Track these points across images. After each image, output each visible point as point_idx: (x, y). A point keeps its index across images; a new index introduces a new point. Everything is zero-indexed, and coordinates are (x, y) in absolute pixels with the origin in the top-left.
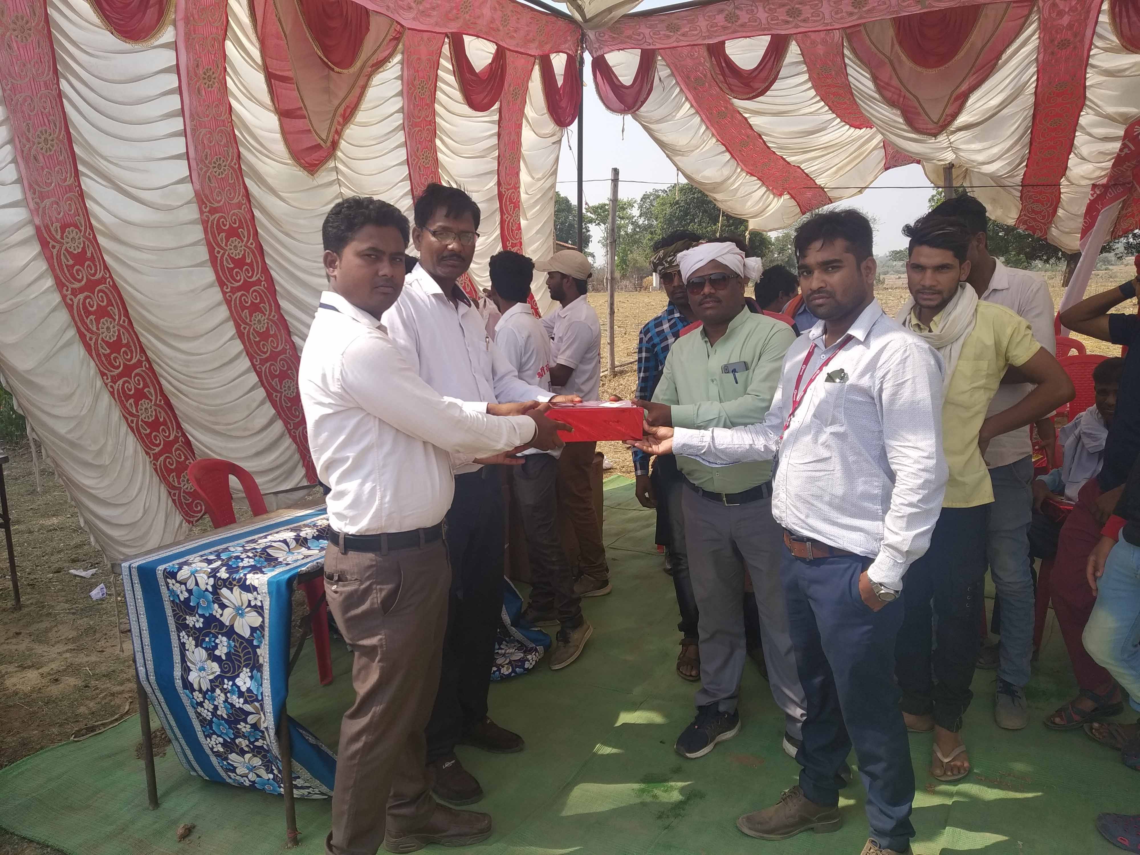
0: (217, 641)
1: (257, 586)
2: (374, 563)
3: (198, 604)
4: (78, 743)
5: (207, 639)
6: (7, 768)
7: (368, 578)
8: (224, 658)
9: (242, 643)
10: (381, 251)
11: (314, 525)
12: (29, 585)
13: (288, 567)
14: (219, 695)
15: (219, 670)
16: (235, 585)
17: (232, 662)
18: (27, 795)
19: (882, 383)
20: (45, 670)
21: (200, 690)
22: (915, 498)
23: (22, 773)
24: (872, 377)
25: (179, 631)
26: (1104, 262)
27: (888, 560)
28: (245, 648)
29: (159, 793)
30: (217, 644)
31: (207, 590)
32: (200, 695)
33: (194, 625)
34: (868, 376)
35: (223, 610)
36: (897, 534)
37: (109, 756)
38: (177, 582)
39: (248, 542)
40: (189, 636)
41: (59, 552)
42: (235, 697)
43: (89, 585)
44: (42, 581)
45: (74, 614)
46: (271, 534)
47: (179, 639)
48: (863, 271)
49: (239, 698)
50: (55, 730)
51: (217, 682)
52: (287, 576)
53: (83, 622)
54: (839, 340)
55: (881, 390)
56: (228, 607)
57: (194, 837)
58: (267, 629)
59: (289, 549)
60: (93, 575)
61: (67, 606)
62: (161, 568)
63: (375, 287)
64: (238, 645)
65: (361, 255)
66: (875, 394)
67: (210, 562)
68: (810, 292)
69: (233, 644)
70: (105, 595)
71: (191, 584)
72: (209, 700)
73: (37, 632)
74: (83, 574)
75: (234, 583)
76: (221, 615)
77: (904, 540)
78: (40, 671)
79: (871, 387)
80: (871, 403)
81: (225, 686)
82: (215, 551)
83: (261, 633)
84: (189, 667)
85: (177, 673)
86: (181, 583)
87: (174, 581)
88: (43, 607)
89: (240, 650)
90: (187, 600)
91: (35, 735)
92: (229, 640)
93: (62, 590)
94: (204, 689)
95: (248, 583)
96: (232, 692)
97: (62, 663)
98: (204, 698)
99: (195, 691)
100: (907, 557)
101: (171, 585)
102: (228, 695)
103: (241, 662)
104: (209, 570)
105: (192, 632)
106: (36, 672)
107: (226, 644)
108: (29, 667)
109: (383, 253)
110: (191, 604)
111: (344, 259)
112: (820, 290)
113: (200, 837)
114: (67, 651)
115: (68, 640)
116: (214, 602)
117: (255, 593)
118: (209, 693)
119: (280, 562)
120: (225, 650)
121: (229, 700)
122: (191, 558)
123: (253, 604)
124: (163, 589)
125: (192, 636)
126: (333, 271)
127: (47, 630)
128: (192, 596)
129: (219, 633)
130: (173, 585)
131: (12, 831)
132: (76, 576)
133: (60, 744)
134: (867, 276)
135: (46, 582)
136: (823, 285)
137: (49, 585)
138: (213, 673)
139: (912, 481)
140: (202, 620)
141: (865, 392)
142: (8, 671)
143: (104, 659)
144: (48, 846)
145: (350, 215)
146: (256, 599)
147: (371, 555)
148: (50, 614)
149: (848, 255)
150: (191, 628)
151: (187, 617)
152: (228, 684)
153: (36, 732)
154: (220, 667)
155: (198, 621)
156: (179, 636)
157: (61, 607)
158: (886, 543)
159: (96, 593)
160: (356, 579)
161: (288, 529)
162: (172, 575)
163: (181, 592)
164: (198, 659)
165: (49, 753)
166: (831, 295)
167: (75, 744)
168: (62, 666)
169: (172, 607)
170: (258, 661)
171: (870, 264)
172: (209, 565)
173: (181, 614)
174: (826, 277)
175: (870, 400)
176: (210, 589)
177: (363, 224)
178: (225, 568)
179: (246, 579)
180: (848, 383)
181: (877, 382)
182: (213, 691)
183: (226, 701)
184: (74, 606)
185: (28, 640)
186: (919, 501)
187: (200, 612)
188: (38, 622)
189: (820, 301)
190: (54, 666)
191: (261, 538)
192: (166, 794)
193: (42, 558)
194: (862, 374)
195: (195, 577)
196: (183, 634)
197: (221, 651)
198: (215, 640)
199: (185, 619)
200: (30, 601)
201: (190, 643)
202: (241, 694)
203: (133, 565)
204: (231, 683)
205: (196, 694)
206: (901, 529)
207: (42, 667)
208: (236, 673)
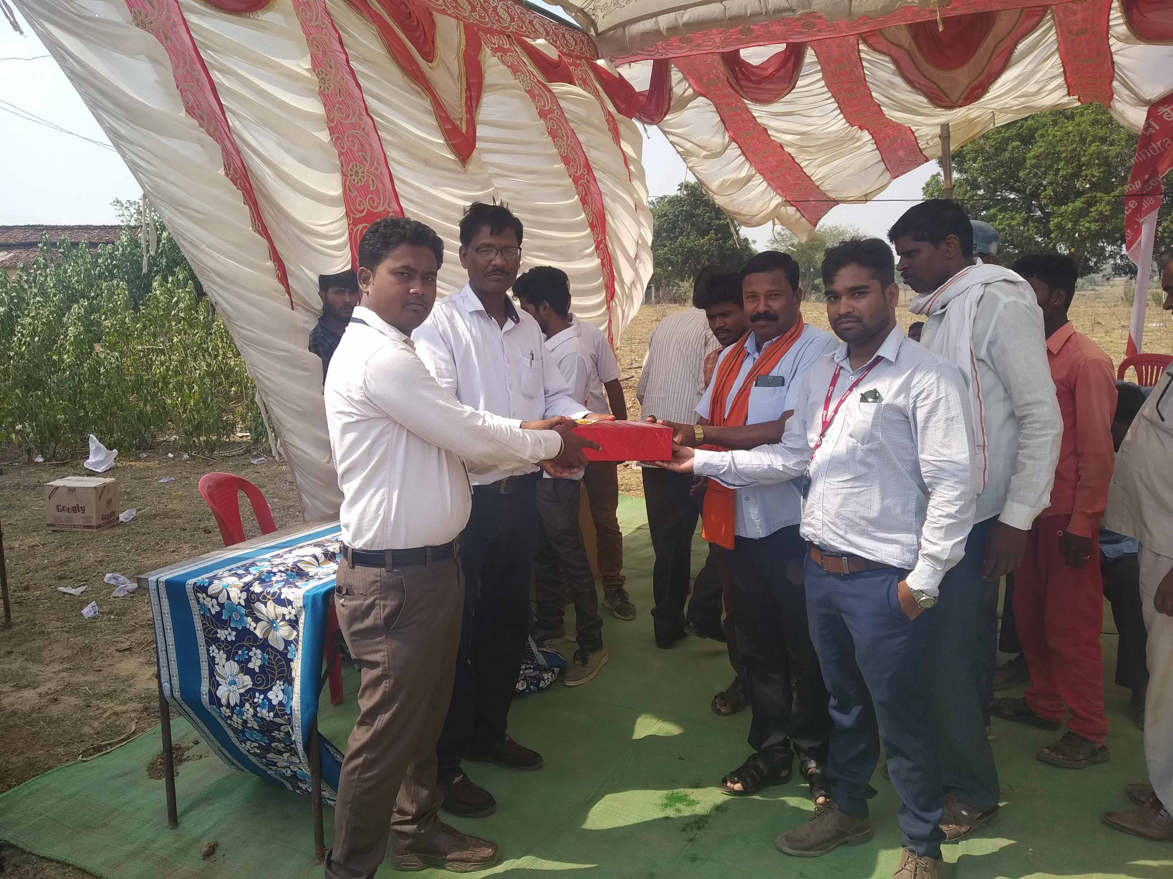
0: (251, 654)
1: (292, 600)
2: (379, 579)
3: (230, 617)
4: (86, 763)
5: (240, 652)
6: (15, 788)
7: (372, 593)
8: (257, 670)
9: (276, 656)
10: (413, 269)
11: (337, 541)
12: (16, 603)
13: (322, 582)
14: (248, 710)
15: (252, 683)
16: (269, 599)
17: (266, 674)
18: (40, 815)
19: (915, 402)
20: (42, 689)
21: (228, 705)
22: (953, 510)
23: (32, 793)
24: (907, 397)
25: (208, 644)
26: (1091, 282)
27: (928, 568)
28: (279, 660)
29: (178, 811)
30: (250, 657)
31: (239, 604)
32: (228, 710)
33: (226, 639)
34: (903, 396)
35: (257, 623)
36: (935, 544)
37: (120, 776)
38: (208, 596)
39: (273, 557)
40: (219, 650)
41: (44, 569)
42: (264, 711)
43: (80, 603)
44: (30, 598)
45: (67, 632)
46: (295, 549)
47: (209, 654)
48: (887, 295)
49: (269, 712)
50: (61, 750)
51: (247, 696)
52: (324, 590)
53: (79, 640)
54: (870, 362)
55: (915, 408)
56: (262, 620)
57: (218, 854)
58: (300, 643)
59: (319, 564)
60: (82, 593)
61: (59, 624)
62: (191, 582)
63: (406, 304)
64: (272, 658)
65: (393, 272)
66: (910, 414)
67: (240, 577)
68: (837, 316)
69: (267, 657)
70: (97, 614)
71: (223, 599)
72: (237, 715)
73: (30, 651)
74: (72, 591)
75: (269, 597)
76: (255, 628)
77: (943, 550)
78: (37, 690)
79: (906, 406)
80: (905, 421)
81: (256, 700)
82: (242, 566)
83: (296, 646)
84: (217, 682)
85: (205, 687)
86: (212, 597)
87: (204, 595)
88: (35, 625)
89: (274, 663)
90: (219, 614)
91: (41, 755)
92: (264, 653)
93: (51, 608)
94: (232, 703)
95: (283, 597)
96: (262, 706)
97: (59, 683)
98: (232, 713)
99: (222, 706)
100: (946, 564)
101: (201, 600)
102: (258, 709)
103: (275, 676)
104: (242, 585)
105: (223, 646)
106: (33, 692)
107: (260, 656)
108: (25, 687)
109: (414, 271)
110: (223, 617)
111: (377, 276)
112: (847, 315)
113: (224, 855)
114: (63, 670)
115: (62, 660)
116: (247, 616)
117: (290, 607)
118: (237, 708)
119: (312, 576)
120: (259, 663)
121: (259, 715)
122: (219, 572)
123: (287, 618)
124: (193, 603)
125: (223, 649)
126: (367, 287)
127: (41, 649)
128: (224, 610)
129: (252, 646)
130: (204, 599)
131: (28, 850)
132: (64, 593)
133: (68, 764)
134: (891, 301)
135: (33, 600)
136: (850, 310)
137: (38, 603)
138: (244, 687)
139: (950, 493)
140: (234, 633)
141: (900, 411)
142: (4, 690)
143: (102, 678)
144: (69, 865)
145: (386, 234)
146: (290, 613)
147: (376, 570)
148: (43, 632)
149: (875, 281)
150: (223, 642)
151: (219, 631)
152: (259, 698)
153: (42, 752)
154: (253, 680)
155: (230, 634)
156: (208, 650)
157: (52, 625)
158: (924, 552)
159: (88, 611)
160: (362, 594)
161: (311, 545)
162: (203, 589)
163: (213, 606)
164: (229, 673)
165: (57, 773)
166: (859, 320)
167: (82, 764)
168: (60, 685)
169: (202, 621)
170: (291, 674)
171: (893, 290)
172: (240, 579)
173: (212, 627)
174: (853, 303)
175: (903, 418)
176: (243, 603)
177: (398, 243)
178: (258, 582)
179: (281, 594)
180: (883, 403)
181: (911, 401)
182: (242, 705)
183: (255, 715)
184: (67, 624)
185: (20, 660)
186: (956, 512)
187: (232, 625)
188: (31, 641)
189: (849, 325)
190: (52, 685)
191: (286, 553)
192: (186, 812)
193: (26, 575)
194: (897, 394)
195: (227, 591)
196: (213, 647)
197: (255, 664)
198: (248, 653)
199: (217, 633)
200: (20, 619)
201: (220, 657)
202: (271, 708)
203: (161, 579)
204: (262, 696)
205: (223, 709)
206: (940, 539)
207: (38, 686)
208: (269, 686)
